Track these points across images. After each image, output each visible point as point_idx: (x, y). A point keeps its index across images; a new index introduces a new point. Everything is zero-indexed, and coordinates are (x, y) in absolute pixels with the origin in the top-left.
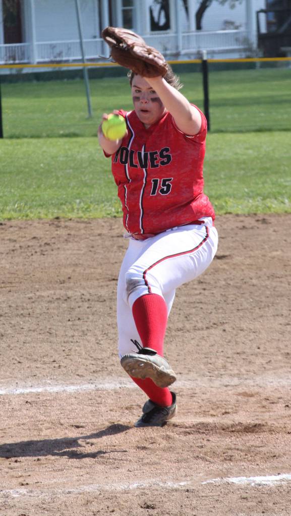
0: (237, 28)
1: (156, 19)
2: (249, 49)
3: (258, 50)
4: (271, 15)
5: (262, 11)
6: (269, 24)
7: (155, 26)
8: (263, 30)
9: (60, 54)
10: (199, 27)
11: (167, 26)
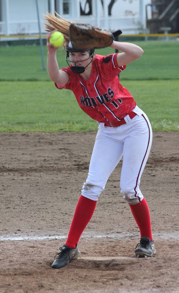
0: (134, 15)
1: (83, 8)
2: (141, 29)
3: (147, 30)
4: (154, 7)
5: (149, 5)
6: (153, 13)
7: (83, 13)
8: (150, 17)
9: (24, 29)
10: (110, 14)
11: (90, 13)
